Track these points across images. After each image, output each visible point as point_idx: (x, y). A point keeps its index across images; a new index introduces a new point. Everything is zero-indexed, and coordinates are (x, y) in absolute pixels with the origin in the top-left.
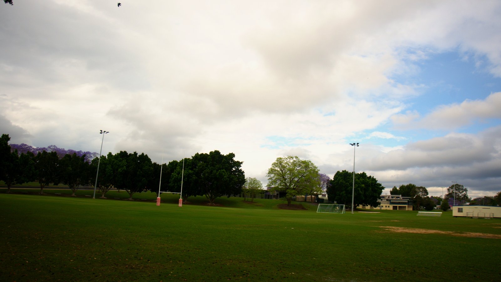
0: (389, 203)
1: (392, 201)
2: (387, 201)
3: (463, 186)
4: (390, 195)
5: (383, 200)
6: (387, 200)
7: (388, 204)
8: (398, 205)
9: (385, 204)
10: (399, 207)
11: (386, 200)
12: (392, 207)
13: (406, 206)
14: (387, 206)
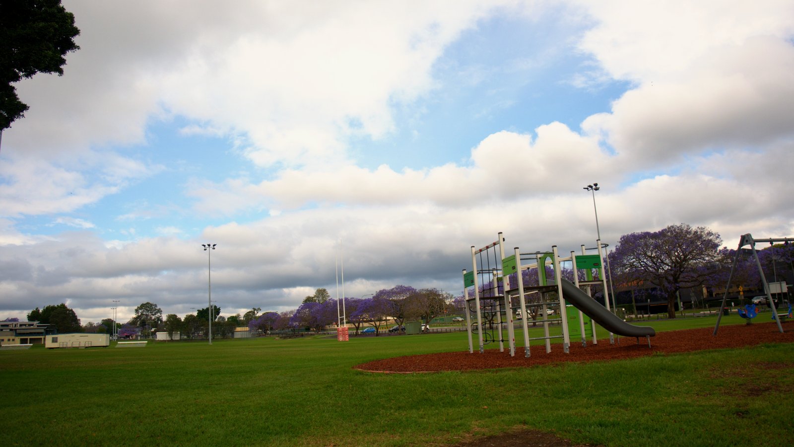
0: (14, 334)
1: (18, 331)
2: (11, 332)
3: (156, 306)
4: (27, 321)
5: (4, 330)
6: (11, 330)
7: (12, 335)
8: (29, 337)
9: (7, 335)
10: (30, 339)
11: (9, 330)
12: (19, 340)
13: (41, 338)
14: (11, 340)
